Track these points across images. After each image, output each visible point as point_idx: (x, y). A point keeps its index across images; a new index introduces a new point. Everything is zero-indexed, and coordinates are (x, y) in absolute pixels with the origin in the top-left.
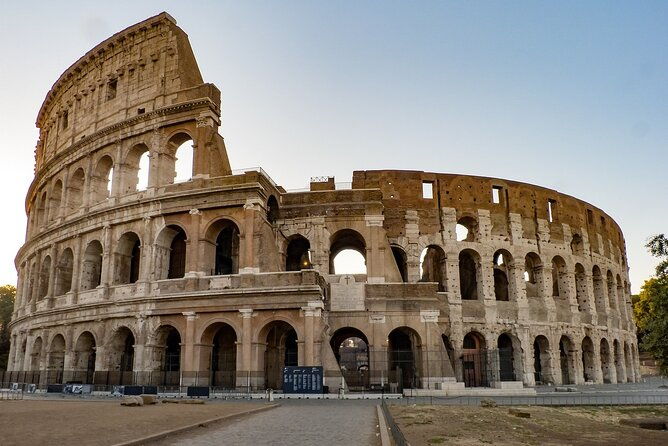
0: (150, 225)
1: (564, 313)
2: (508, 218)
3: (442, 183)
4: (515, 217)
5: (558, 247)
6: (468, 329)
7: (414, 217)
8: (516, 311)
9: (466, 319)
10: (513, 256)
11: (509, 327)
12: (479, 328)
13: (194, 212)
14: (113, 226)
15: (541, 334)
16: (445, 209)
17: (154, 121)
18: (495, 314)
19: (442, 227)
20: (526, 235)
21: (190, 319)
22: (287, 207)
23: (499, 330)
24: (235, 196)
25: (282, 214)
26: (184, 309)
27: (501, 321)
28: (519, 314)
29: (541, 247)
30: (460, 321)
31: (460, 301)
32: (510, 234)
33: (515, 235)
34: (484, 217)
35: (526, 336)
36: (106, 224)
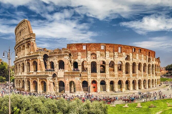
0: (25, 62)
1: (120, 75)
2: (105, 53)
3: (88, 46)
4: (107, 52)
5: (120, 59)
6: (92, 80)
7: (80, 54)
8: (106, 75)
9: (92, 78)
10: (106, 62)
11: (103, 79)
12: (95, 80)
13: (30, 59)
14: (21, 62)
15: (112, 80)
16: (88, 52)
17: (25, 41)
18: (100, 76)
19: (87, 56)
20: (110, 56)
21: (31, 80)
22: (50, 55)
23: (101, 80)
24: (36, 56)
25: (49, 57)
26: (30, 78)
27: (101, 78)
28: (106, 76)
29: (115, 59)
30: (90, 78)
31: (90, 74)
32: (105, 57)
33: (107, 57)
34: (98, 53)
35: (108, 81)
36: (20, 61)
